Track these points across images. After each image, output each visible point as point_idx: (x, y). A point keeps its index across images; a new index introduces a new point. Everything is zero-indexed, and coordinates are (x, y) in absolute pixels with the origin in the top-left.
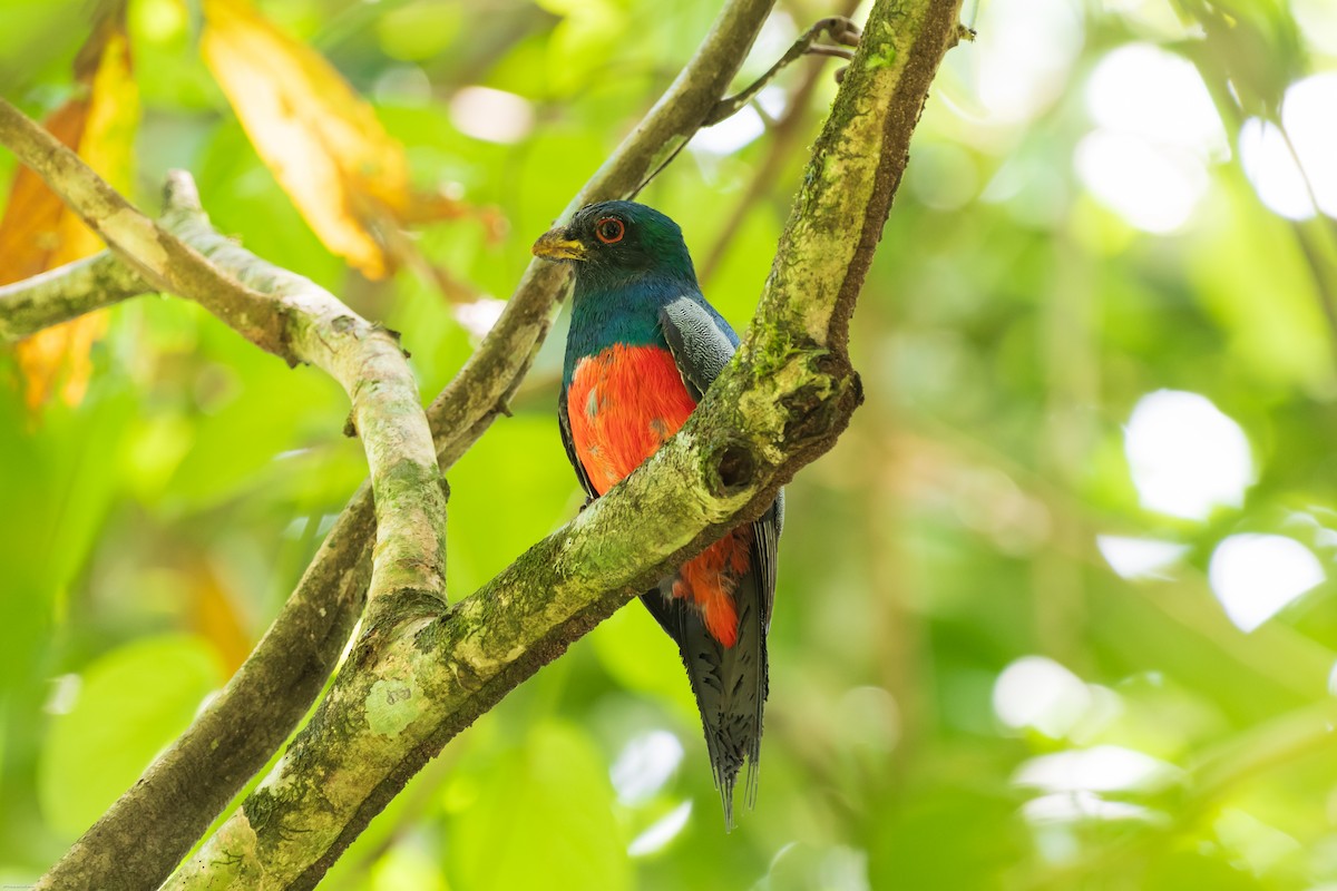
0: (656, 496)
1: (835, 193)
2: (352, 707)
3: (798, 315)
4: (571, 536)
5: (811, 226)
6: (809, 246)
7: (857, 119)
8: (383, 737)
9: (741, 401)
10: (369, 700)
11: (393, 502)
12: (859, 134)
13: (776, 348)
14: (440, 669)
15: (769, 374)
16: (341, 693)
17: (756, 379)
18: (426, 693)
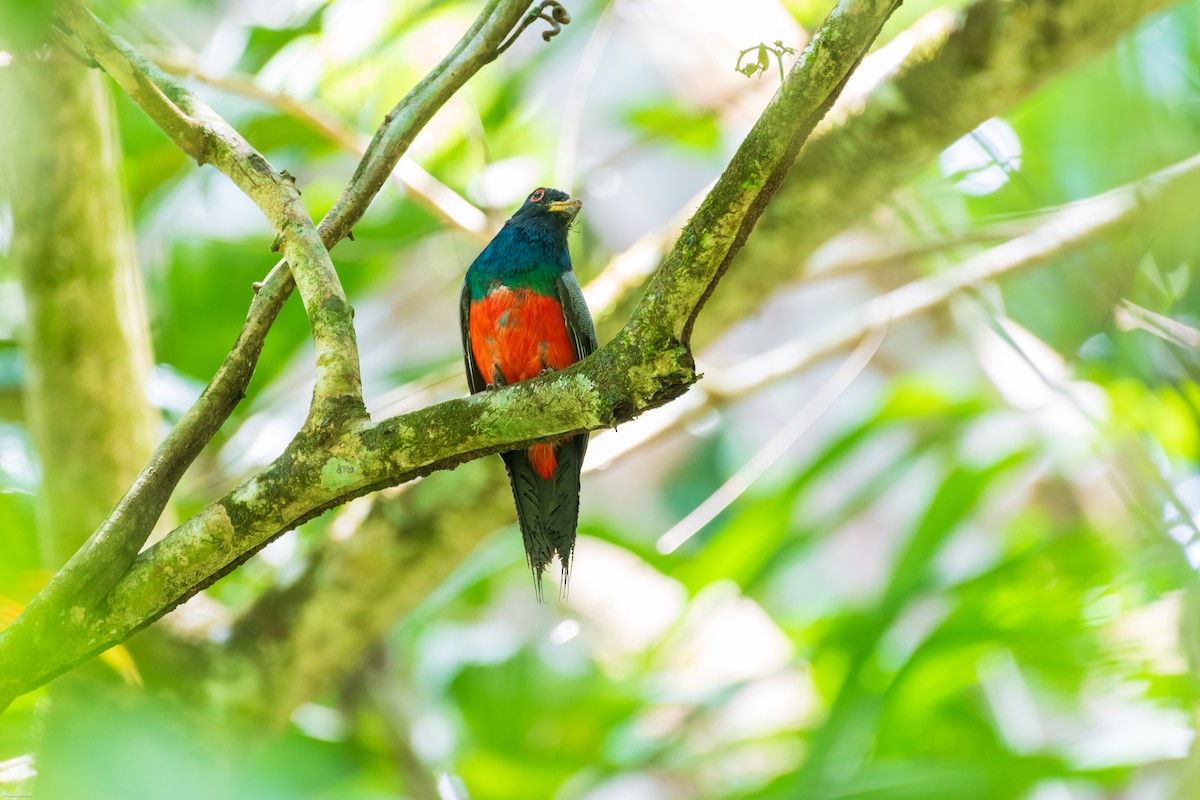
0: (557, 408)
1: (707, 256)
2: (313, 469)
3: (671, 324)
4: (488, 410)
5: (688, 272)
6: (685, 284)
7: (729, 215)
8: (327, 490)
9: (630, 371)
10: (325, 468)
11: (331, 329)
12: (728, 224)
13: (658, 344)
14: (378, 463)
15: (652, 359)
16: (304, 457)
17: (644, 361)
18: (364, 473)
